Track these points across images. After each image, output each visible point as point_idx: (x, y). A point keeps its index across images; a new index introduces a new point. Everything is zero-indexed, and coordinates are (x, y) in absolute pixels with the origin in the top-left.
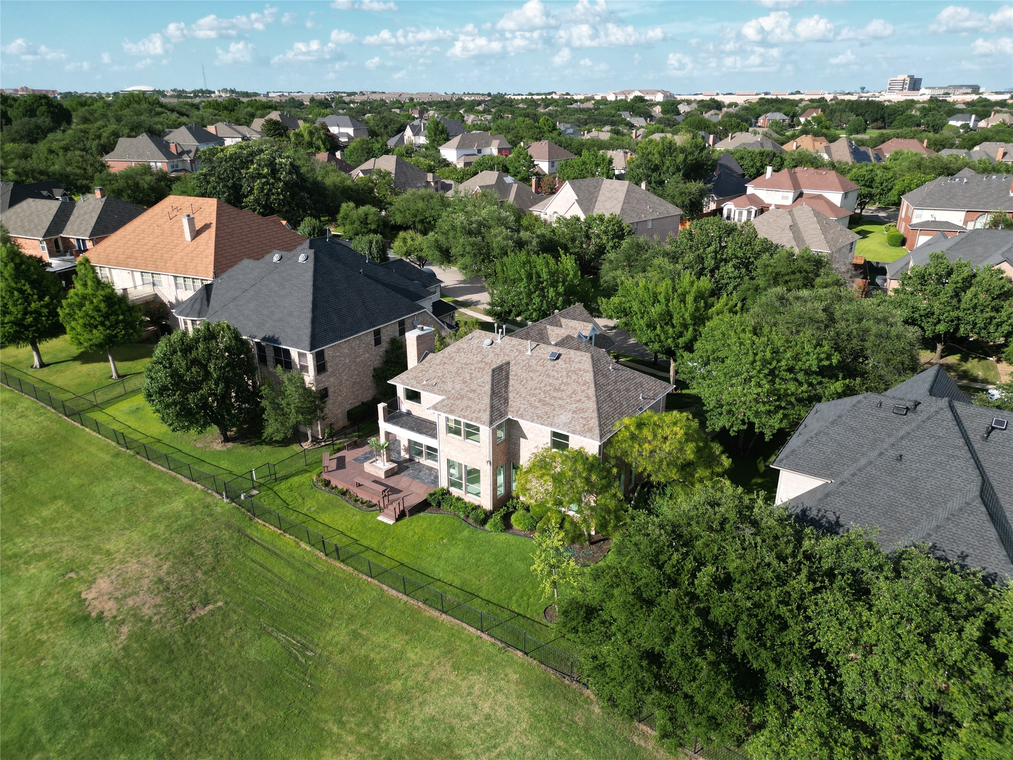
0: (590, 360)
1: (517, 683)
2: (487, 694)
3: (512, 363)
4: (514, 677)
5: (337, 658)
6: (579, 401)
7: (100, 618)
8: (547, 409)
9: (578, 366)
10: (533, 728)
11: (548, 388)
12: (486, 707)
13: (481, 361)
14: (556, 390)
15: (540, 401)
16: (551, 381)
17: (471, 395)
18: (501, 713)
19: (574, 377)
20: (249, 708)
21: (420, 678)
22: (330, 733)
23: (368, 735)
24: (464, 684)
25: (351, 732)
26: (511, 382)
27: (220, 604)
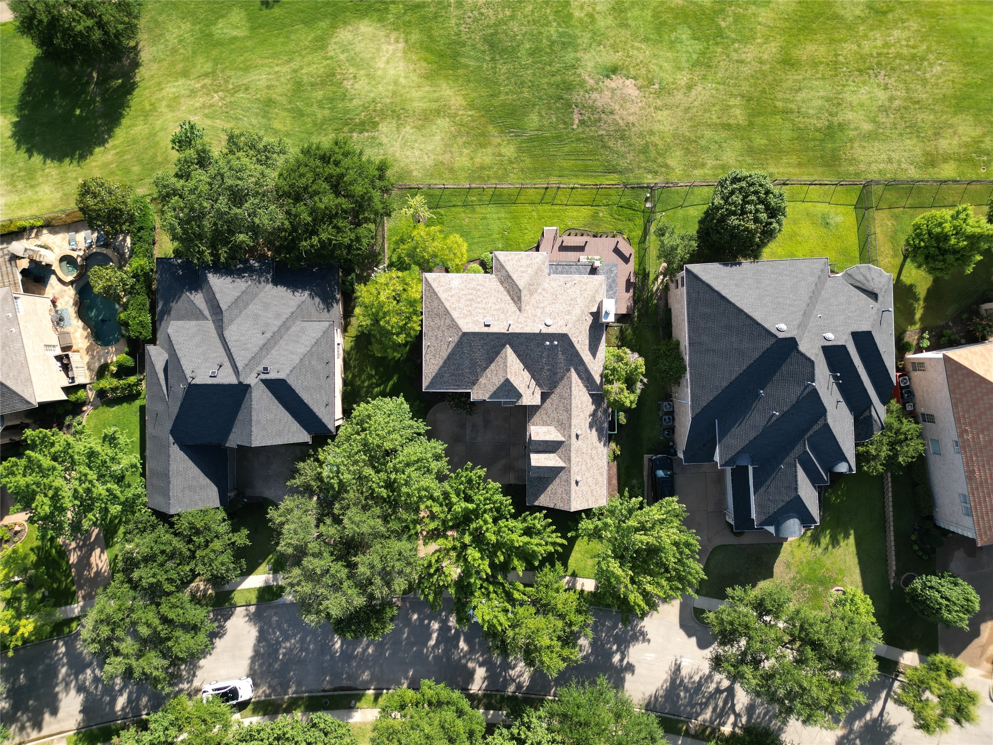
0: (461, 327)
1: (411, 171)
2: (420, 158)
3: (518, 312)
4: (415, 173)
5: (499, 140)
6: (452, 296)
7: (608, 77)
8: (470, 286)
9: (467, 320)
10: (394, 155)
11: (479, 300)
12: (417, 152)
13: (543, 308)
14: (473, 300)
15: (479, 290)
16: (480, 305)
17: (522, 269)
18: (408, 153)
19: (465, 312)
20: (509, 97)
21: (453, 150)
22: (470, 110)
23: (455, 117)
24: (433, 157)
25: (462, 115)
26: (508, 298)
27: (575, 127)
